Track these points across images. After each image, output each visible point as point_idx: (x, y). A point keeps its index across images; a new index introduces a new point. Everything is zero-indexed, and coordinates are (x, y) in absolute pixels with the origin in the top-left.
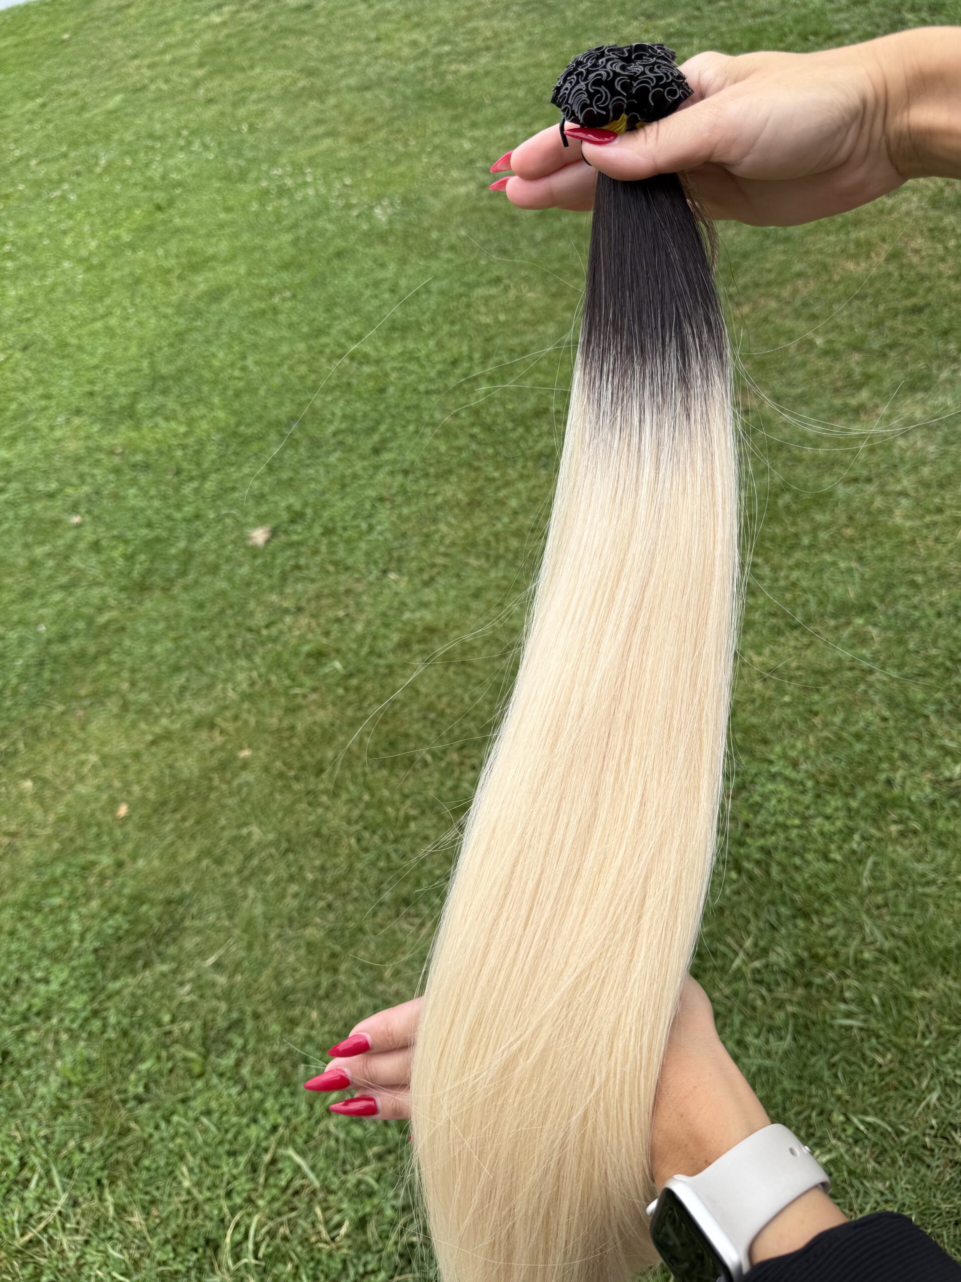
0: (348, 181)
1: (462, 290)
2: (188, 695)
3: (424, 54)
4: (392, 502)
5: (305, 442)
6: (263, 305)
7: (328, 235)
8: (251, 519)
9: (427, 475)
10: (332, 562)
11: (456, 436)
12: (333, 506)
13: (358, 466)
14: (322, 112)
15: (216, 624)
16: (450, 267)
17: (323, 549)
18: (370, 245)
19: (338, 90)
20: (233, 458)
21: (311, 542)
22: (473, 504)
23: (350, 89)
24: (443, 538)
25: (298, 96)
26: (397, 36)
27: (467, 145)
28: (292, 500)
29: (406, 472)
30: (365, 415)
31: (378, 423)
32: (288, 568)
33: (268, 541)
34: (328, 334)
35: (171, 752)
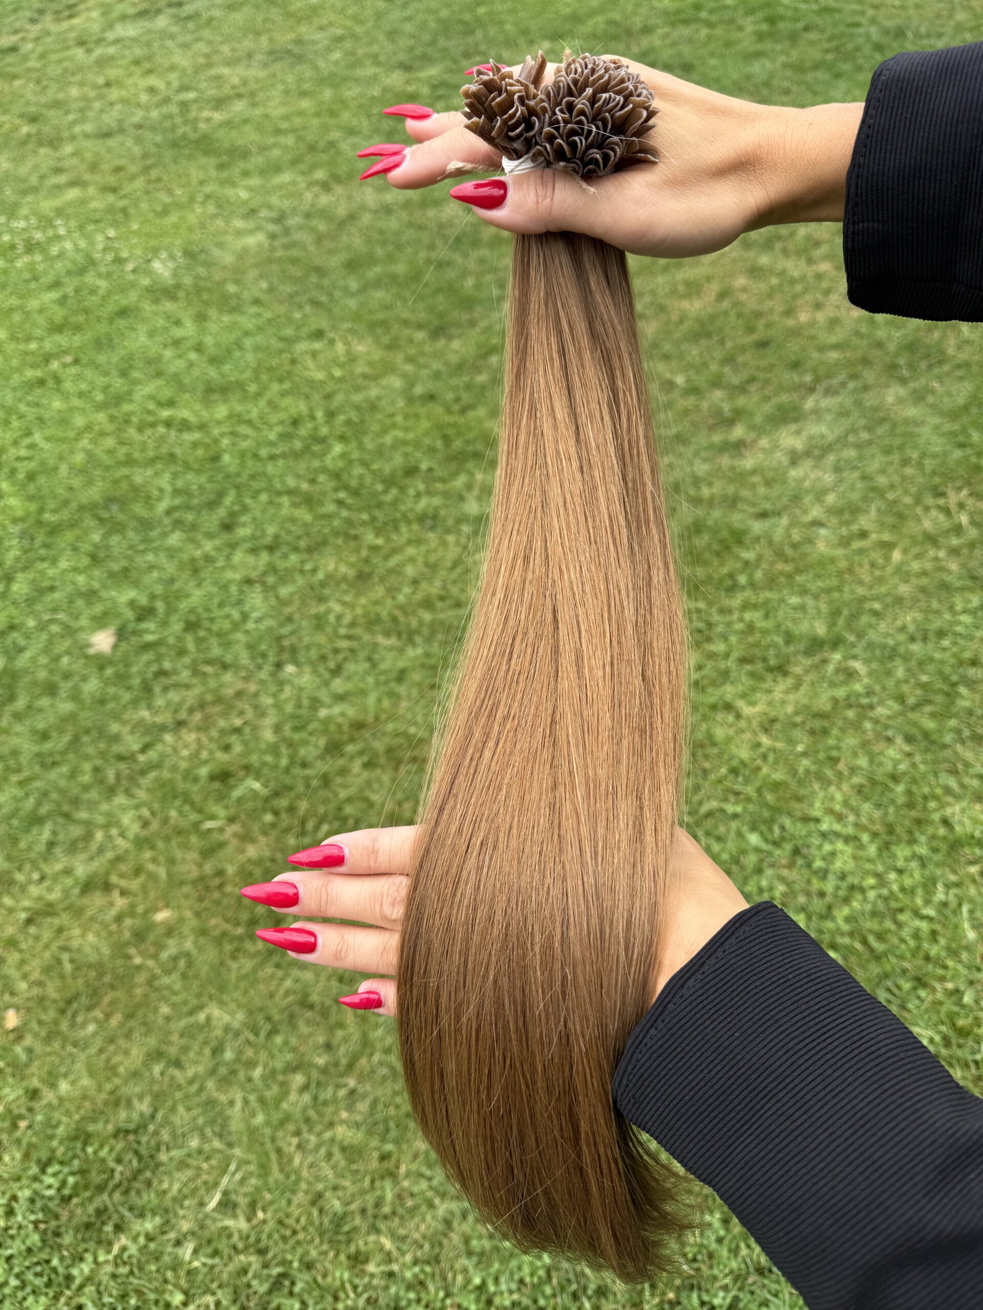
0: (112, 233)
1: (280, 345)
2: (58, 850)
3: (167, 100)
4: (263, 584)
5: (133, 524)
6: (39, 373)
7: (101, 292)
8: (84, 622)
9: (296, 549)
10: (209, 662)
11: (321, 503)
12: (188, 596)
13: (208, 546)
14: (59, 159)
15: (71, 756)
16: (261, 321)
17: (191, 646)
18: (156, 301)
19: (73, 138)
20: (43, 552)
21: (171, 640)
22: (363, 578)
23: (87, 136)
24: (339, 617)
25: (24, 142)
26: (130, 81)
27: (244, 195)
28: (132, 594)
29: (271, 549)
30: (201, 488)
31: (221, 495)
32: (149, 675)
33: (115, 647)
34: (131, 401)
35: (60, 930)
